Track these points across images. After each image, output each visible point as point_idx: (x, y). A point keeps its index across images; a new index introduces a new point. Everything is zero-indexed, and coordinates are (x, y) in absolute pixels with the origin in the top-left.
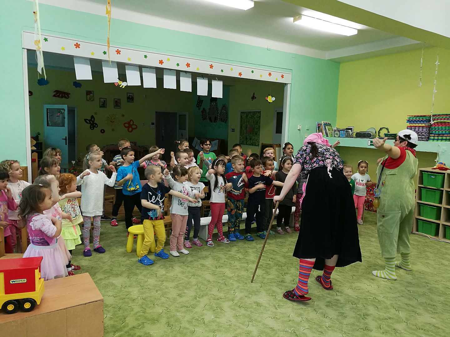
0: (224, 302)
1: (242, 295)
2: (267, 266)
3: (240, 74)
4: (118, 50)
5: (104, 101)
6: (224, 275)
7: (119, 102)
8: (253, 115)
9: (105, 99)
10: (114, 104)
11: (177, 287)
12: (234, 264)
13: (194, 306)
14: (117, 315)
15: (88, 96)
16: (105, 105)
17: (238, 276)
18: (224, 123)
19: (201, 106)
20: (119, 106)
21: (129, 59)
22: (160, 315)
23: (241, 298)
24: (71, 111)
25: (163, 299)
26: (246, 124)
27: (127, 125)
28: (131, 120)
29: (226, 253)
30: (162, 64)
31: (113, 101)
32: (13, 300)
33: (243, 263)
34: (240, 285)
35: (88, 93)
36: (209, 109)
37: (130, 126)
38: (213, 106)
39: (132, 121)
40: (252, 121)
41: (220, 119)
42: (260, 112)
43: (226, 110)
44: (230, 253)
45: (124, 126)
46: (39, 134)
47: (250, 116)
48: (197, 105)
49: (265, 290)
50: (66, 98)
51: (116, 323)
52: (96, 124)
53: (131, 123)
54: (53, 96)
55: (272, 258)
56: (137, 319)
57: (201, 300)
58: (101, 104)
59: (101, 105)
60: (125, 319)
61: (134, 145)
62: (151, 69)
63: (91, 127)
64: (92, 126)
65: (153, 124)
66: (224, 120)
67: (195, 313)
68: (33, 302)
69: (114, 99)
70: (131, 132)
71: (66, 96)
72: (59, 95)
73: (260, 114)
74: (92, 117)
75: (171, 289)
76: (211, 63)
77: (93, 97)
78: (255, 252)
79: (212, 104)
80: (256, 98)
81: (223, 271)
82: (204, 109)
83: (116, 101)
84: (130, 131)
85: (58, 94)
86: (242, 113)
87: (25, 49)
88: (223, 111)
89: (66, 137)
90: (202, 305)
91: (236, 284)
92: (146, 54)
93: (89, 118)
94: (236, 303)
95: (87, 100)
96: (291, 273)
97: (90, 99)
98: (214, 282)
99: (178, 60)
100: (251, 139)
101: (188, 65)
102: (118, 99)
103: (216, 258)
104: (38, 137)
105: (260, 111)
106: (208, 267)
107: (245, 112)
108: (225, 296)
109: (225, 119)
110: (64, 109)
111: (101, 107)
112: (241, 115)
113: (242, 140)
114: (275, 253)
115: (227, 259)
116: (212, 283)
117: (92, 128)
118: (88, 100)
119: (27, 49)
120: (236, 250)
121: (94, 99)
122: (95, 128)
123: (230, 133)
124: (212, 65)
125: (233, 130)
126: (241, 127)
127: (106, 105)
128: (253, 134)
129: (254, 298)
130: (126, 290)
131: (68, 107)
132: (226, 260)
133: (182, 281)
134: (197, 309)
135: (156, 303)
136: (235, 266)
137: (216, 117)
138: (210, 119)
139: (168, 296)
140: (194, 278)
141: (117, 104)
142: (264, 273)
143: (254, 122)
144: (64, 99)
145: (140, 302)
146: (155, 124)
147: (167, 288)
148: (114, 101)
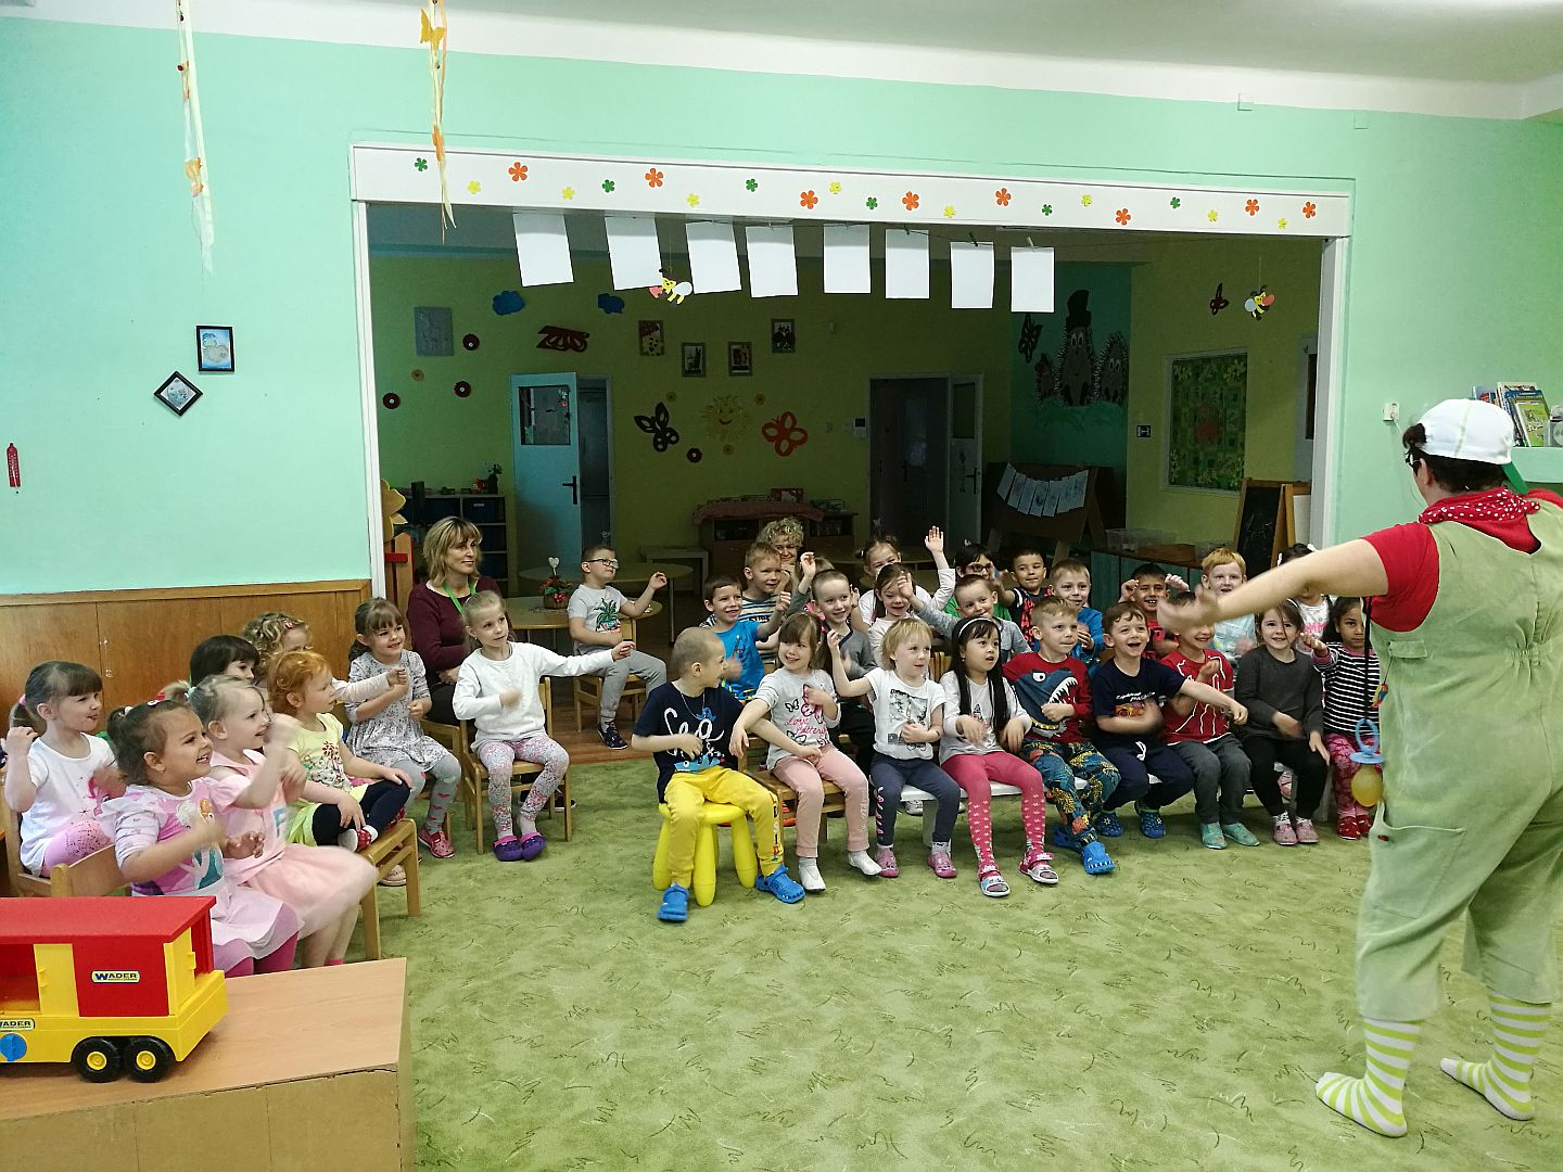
0: (912, 1113)
1: (996, 1092)
2: (1149, 979)
3: (1123, 216)
4: (653, 170)
5: (698, 353)
6: (961, 1002)
7: (745, 354)
8: (1219, 368)
9: (698, 344)
10: (730, 365)
11: (762, 1031)
12: (1016, 963)
13: (788, 1118)
14: (512, 1117)
15: (646, 339)
16: (701, 368)
17: (1013, 1011)
18: (1115, 405)
19: (1034, 347)
20: (746, 368)
21: (694, 201)
22: (653, 1136)
23: (988, 1108)
24: (593, 392)
25: (693, 1074)
26: (1192, 405)
27: (772, 432)
28: (785, 416)
29: (1003, 916)
30: (811, 207)
31: (727, 352)
32: (105, 1038)
33: (1054, 960)
34: (1005, 1049)
35: (646, 328)
36: (1063, 356)
37: (784, 433)
38: (1077, 343)
39: (789, 418)
40: (1215, 393)
41: (1100, 389)
42: (1242, 358)
43: (1121, 358)
44: (1018, 913)
45: (764, 432)
46: (497, 470)
47: (1205, 373)
48: (1021, 344)
49: (1100, 1085)
50: (576, 349)
51: (493, 1146)
52: (674, 433)
53: (788, 424)
54: (539, 346)
55: (1180, 950)
56: (568, 1142)
57: (829, 1095)
58: (687, 362)
59: (687, 368)
60: (531, 1133)
61: (795, 499)
62: (776, 228)
63: (656, 443)
64: (659, 440)
65: (860, 423)
66: (1116, 392)
67: (782, 1147)
68: (163, 1052)
69: (731, 344)
70: (787, 453)
71: (578, 343)
72: (557, 340)
73: (1245, 365)
74: (660, 408)
75: (736, 1038)
76: (999, 185)
77: (662, 341)
78: (1122, 918)
79: (1074, 336)
80: (1227, 303)
81: (959, 987)
82: (1044, 357)
83: (737, 351)
84: (783, 451)
85: (553, 340)
86: (1176, 362)
87: (359, 201)
88: (1112, 360)
89: (575, 478)
90: (823, 1116)
91: (990, 1045)
92: (751, 174)
93: (651, 414)
94: (958, 1126)
95: (643, 353)
96: (1241, 1021)
97: (651, 349)
98: (908, 1026)
99: (873, 187)
100: (1211, 464)
101: (911, 201)
102: (740, 343)
103: (954, 929)
104: (497, 479)
105: (1241, 352)
106: (911, 965)
107: (1191, 361)
108: (926, 1090)
109: (1119, 395)
110: (566, 388)
111: (687, 373)
112: (1174, 371)
113: (1178, 469)
114: (1203, 929)
115: (996, 937)
116: (901, 1029)
117: (660, 447)
118: (647, 354)
119: (366, 202)
120: (1047, 907)
121: (662, 348)
122: (670, 445)
123: (1133, 443)
124: (1004, 190)
125: (1145, 431)
126: (1176, 418)
127: (704, 367)
128: (1219, 443)
129: (1044, 1114)
130: (583, 1024)
131: (580, 381)
132: (991, 943)
133: (787, 1012)
134: (801, 1133)
135: (661, 1088)
136: (1017, 969)
137: (1085, 384)
138: (1066, 393)
139: (712, 1066)
140: (837, 1004)
141: (740, 360)
142: (1124, 1011)
143: (1221, 395)
144: (570, 352)
145: (607, 1074)
146: (868, 422)
147: (725, 1032)
148: (730, 349)
